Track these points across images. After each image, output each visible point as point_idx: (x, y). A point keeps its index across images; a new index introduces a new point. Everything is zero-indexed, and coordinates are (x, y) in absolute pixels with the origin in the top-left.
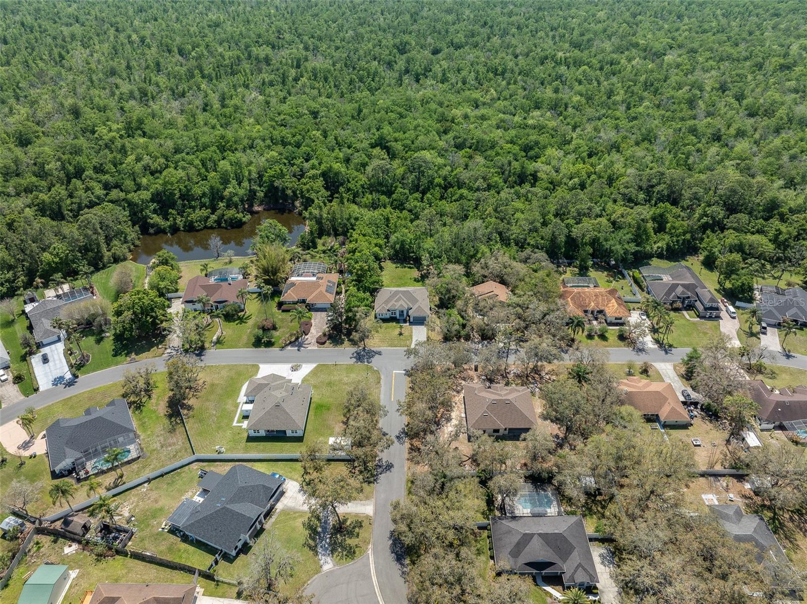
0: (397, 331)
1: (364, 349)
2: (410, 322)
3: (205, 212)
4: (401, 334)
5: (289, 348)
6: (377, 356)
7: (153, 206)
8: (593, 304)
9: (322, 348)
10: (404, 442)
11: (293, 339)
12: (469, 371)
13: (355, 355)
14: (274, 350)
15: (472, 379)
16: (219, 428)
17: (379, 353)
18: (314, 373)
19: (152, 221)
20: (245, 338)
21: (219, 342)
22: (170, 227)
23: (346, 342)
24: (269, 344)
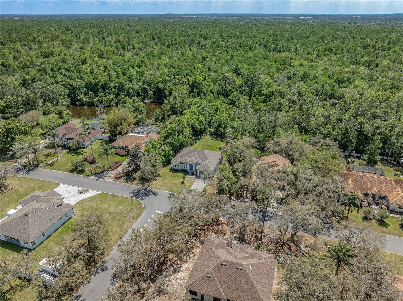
0: (181, 180)
1: (146, 188)
2: (195, 176)
3: (111, 97)
4: (183, 183)
6: (153, 196)
7: (84, 90)
8: (375, 189)
9: (118, 182)
11: (100, 172)
12: (225, 226)
13: (136, 191)
14: (82, 176)
17: (155, 194)
18: (93, 198)
21: (51, 165)
23: (136, 181)
24: (82, 171)
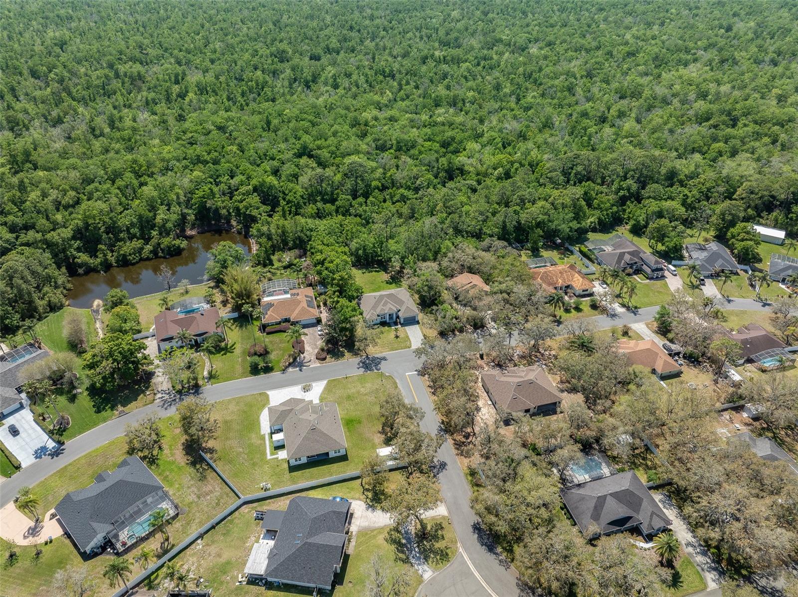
0: (392, 335)
1: (367, 357)
2: (401, 324)
3: (137, 244)
4: (397, 337)
5: (290, 369)
6: (383, 362)
7: (77, 244)
8: (560, 281)
9: (325, 364)
10: (446, 439)
11: (291, 360)
12: (476, 361)
13: (361, 364)
14: (276, 375)
15: (482, 368)
16: (254, 464)
17: (384, 359)
18: (328, 389)
19: (79, 261)
20: (239, 369)
21: (211, 377)
22: (101, 264)
23: (347, 354)
24: (268, 370)
